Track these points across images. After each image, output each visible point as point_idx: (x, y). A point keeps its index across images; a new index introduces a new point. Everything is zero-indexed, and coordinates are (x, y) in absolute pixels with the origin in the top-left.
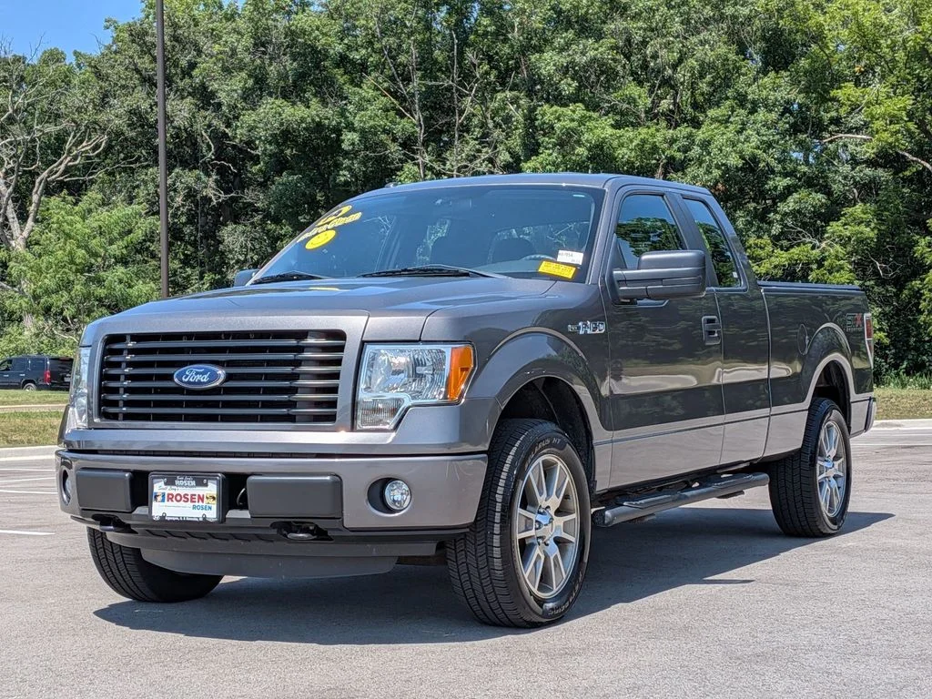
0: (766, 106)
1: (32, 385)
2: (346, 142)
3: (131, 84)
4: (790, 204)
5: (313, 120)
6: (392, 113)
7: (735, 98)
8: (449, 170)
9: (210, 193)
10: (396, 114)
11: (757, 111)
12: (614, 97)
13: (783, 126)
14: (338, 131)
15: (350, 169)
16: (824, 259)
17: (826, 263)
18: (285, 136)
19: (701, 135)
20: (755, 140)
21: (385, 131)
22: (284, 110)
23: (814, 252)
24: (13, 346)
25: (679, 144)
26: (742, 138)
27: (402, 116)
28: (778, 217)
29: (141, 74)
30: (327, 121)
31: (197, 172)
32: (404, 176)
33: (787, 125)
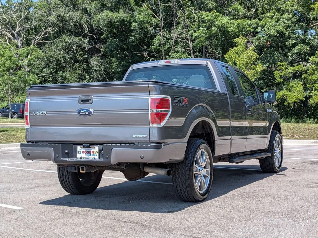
0: (288, 12)
1: (16, 114)
2: (133, 27)
3: (59, 6)
4: (295, 50)
5: (120, 18)
6: (151, 16)
7: (275, 9)
8: (172, 37)
9: (85, 45)
10: (152, 16)
11: (284, 14)
12: (230, 9)
13: (294, 20)
14: (130, 22)
15: (134, 36)
16: (308, 70)
17: (308, 72)
18: (111, 24)
19: (261, 23)
20: (282, 25)
21: (147, 23)
22: (109, 14)
23: (304, 67)
24: (20, 100)
25: (253, 26)
26: (278, 24)
27: (155, 17)
28: (291, 54)
29: (63, 3)
30: (125, 19)
31: (80, 37)
32: (156, 40)
33: (296, 20)
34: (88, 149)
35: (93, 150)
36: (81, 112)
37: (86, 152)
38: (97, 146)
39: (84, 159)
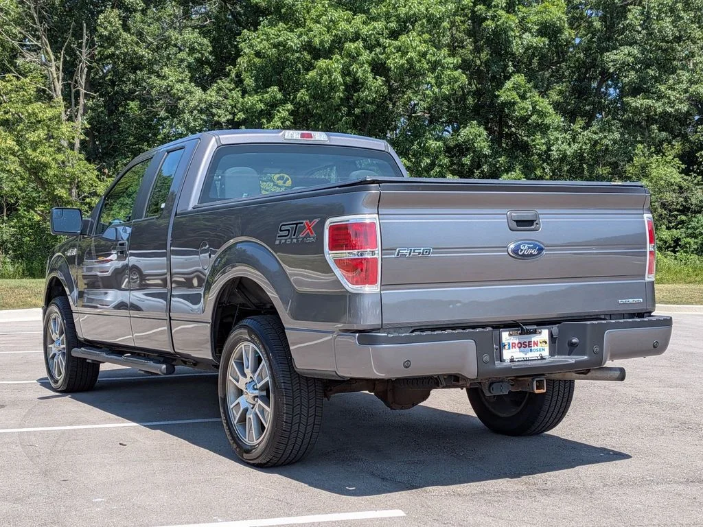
34: (525, 338)
35: (535, 338)
36: (522, 250)
37: (519, 345)
38: (545, 328)
39: (519, 361)
